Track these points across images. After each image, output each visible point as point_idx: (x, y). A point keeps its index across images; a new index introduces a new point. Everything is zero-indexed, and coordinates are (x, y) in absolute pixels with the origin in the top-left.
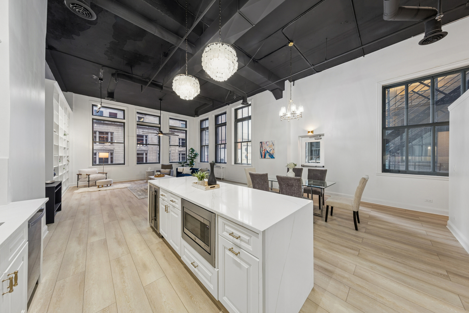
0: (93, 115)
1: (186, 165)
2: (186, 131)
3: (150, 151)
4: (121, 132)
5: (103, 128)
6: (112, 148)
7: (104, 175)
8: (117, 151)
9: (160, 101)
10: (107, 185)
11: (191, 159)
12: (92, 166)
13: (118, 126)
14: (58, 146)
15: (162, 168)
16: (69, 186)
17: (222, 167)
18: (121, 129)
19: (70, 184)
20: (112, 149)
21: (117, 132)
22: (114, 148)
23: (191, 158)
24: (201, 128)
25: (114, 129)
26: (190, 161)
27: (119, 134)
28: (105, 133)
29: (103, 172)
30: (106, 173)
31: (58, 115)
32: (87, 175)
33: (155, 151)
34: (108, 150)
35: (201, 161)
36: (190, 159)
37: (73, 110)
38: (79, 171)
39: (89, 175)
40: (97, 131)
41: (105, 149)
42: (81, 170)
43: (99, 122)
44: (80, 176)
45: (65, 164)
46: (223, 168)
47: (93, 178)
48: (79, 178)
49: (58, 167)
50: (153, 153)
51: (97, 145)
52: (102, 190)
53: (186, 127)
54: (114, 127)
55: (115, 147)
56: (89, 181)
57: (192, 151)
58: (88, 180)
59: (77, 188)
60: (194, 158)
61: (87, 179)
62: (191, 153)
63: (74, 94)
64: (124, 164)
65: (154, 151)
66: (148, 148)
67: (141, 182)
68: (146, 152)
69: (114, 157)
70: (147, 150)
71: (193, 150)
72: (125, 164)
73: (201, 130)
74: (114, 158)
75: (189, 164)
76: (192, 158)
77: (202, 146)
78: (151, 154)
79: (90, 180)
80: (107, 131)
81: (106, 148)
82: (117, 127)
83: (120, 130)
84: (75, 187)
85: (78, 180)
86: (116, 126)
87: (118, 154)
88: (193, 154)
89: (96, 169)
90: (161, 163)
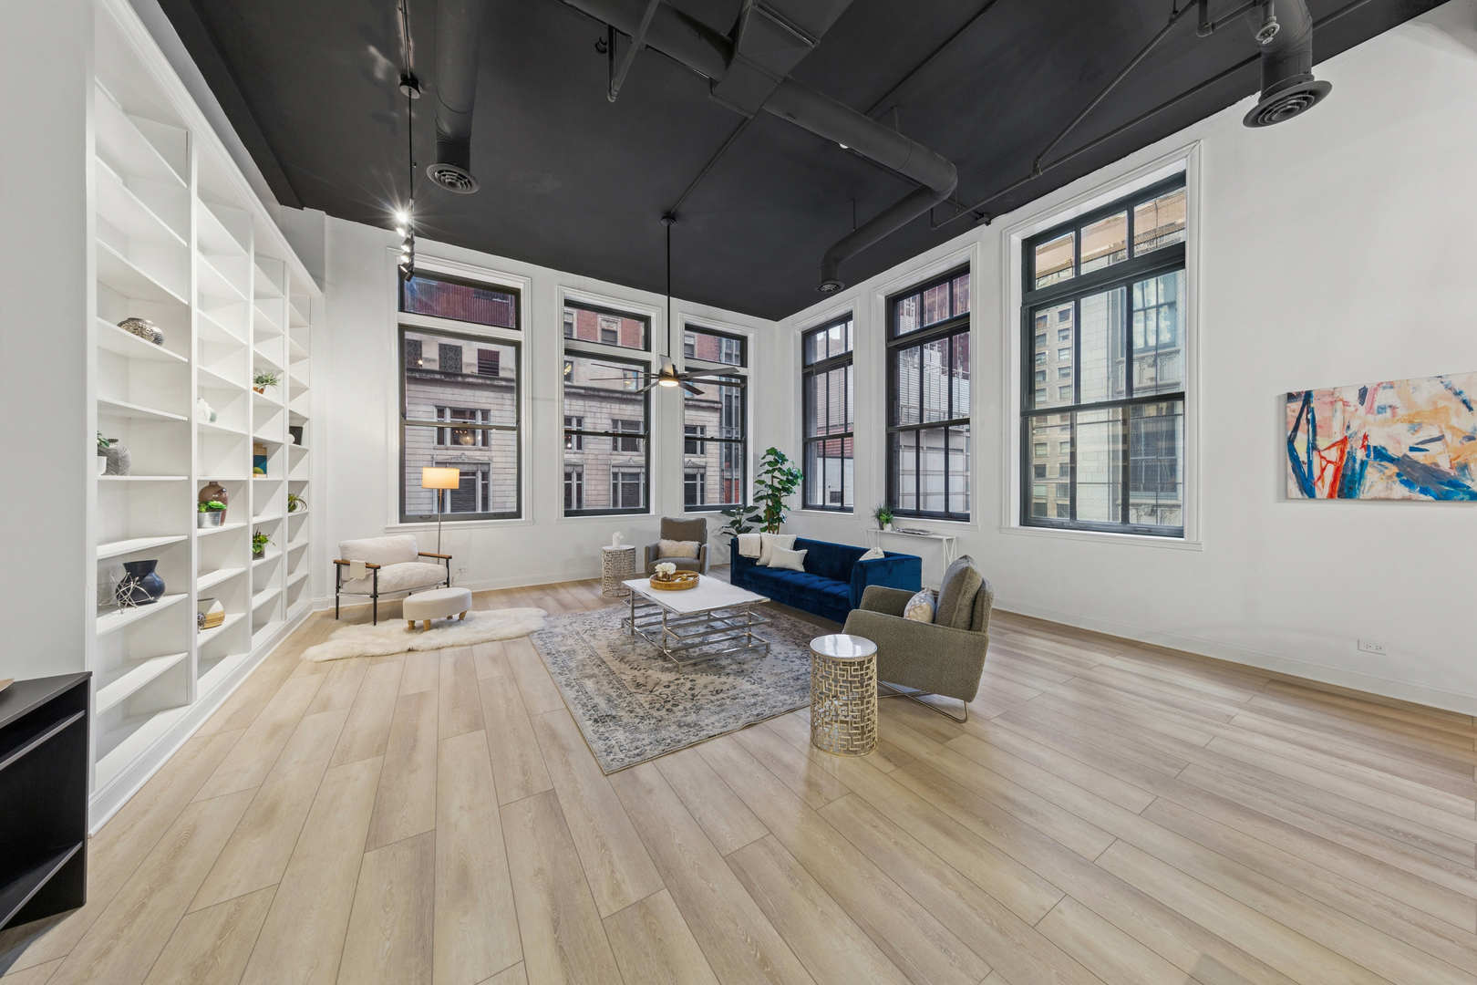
0: (402, 308)
1: (750, 520)
2: (744, 379)
3: (589, 467)
4: (510, 408)
5: (462, 398)
6: (487, 458)
7: (440, 568)
8: (498, 465)
9: (664, 223)
10: (450, 617)
11: (773, 495)
12: (401, 521)
13: (501, 392)
14: (188, 424)
15: (665, 535)
16: (310, 607)
17: (945, 538)
18: (509, 399)
19: (313, 600)
20: (485, 459)
21: (500, 407)
22: (491, 459)
23: (770, 492)
24: (808, 363)
25: (490, 400)
26: (767, 505)
27: (504, 414)
28: (468, 415)
29: (436, 553)
30: (448, 555)
31: (188, 251)
32: (368, 566)
33: (605, 467)
34: (477, 464)
35: (805, 506)
36: (768, 496)
37: (327, 286)
38: (344, 549)
39: (376, 568)
40: (445, 407)
41: (466, 461)
42: (349, 542)
43: (453, 379)
44: (344, 568)
45: (282, 519)
46: (950, 541)
47: (394, 582)
48: (343, 576)
49: (188, 543)
50: (599, 473)
51: (447, 449)
52: (423, 647)
53: (744, 364)
54: (492, 394)
55: (493, 454)
56: (375, 596)
57: (777, 462)
58: (372, 591)
59: (335, 621)
60: (785, 489)
61: (369, 587)
62: (767, 472)
63: (328, 218)
64: (518, 515)
65: (600, 467)
66: (585, 456)
67: (584, 595)
68: (579, 469)
69: (491, 483)
70: (580, 462)
71: (778, 458)
72: (520, 517)
73: (808, 370)
74: (491, 488)
75: (763, 515)
76: (778, 489)
77: (807, 442)
78: (594, 477)
79: (379, 591)
80: (471, 406)
81: (468, 457)
82: (499, 395)
83: (508, 402)
84: (326, 616)
85: (338, 588)
86: (496, 390)
87: (501, 477)
88: (777, 474)
89: (417, 536)
90: (652, 512)
